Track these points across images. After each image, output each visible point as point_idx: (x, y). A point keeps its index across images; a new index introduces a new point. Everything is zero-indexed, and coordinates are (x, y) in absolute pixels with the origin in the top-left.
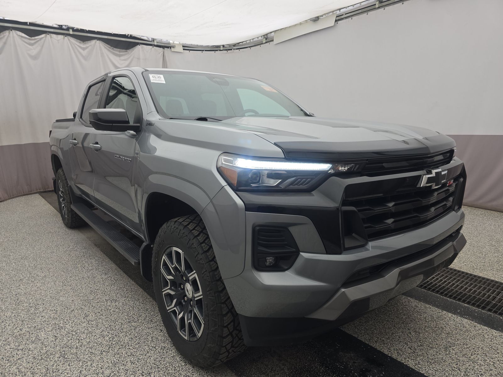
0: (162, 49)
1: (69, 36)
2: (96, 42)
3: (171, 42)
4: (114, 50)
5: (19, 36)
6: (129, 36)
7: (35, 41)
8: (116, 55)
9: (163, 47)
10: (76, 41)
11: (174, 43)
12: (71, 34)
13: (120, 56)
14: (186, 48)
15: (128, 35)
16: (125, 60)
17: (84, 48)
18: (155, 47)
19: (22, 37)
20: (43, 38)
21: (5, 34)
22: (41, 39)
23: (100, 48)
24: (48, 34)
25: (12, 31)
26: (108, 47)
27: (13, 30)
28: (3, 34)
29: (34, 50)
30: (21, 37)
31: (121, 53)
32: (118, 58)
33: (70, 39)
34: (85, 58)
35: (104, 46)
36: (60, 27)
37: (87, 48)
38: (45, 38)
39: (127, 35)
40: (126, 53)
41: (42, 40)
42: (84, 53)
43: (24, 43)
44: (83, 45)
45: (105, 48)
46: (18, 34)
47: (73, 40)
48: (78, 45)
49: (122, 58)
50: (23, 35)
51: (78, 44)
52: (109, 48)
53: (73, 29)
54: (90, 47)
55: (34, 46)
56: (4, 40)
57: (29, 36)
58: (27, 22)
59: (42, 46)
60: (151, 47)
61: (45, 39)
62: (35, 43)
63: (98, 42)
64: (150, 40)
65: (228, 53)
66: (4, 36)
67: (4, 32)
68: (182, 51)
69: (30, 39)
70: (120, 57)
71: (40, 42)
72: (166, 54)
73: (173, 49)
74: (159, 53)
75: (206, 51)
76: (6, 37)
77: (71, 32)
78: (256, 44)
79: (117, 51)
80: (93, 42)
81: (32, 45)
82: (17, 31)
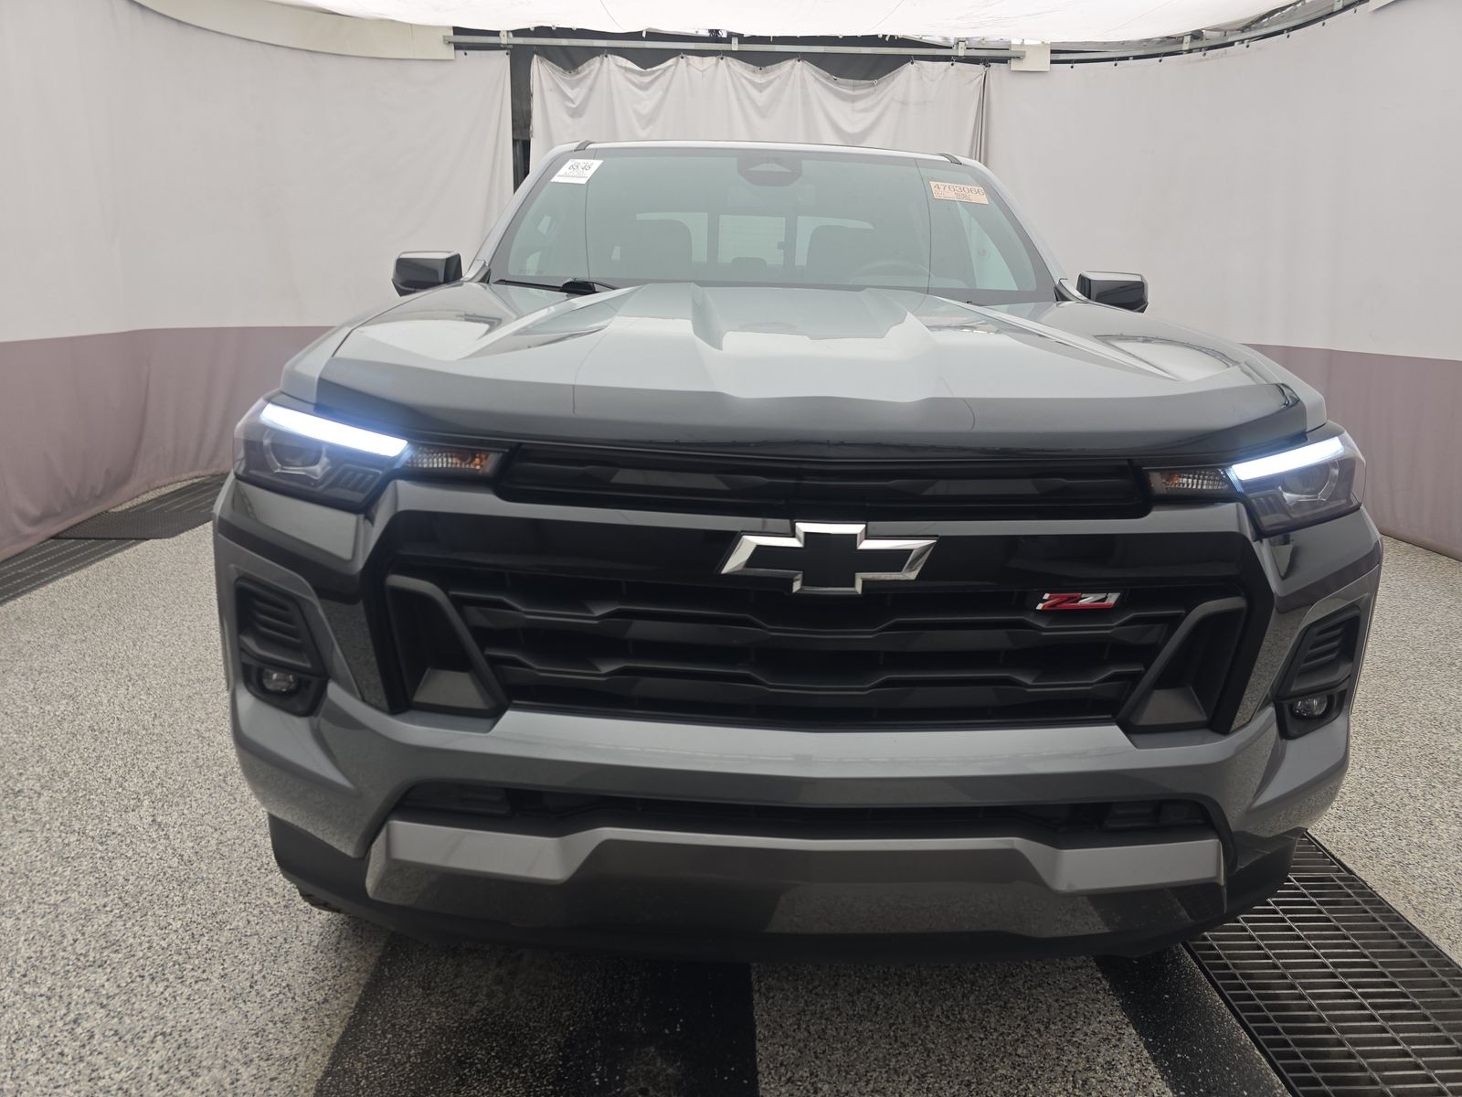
0: (981, 67)
1: (731, 56)
2: (793, 67)
3: (1015, 41)
4: (838, 84)
5: (621, 67)
6: (887, 39)
7: (654, 76)
8: (845, 98)
9: (986, 61)
10: (746, 68)
11: (1022, 44)
12: (735, 51)
13: (853, 99)
14: (1062, 55)
15: (884, 36)
16: (865, 110)
17: (761, 84)
18: (958, 65)
19: (626, 69)
20: (671, 66)
21: (592, 67)
22: (665, 70)
23: (803, 80)
24: (682, 58)
25: (606, 56)
26: (823, 76)
27: (609, 56)
28: (589, 66)
29: (648, 101)
30: (623, 71)
31: (857, 92)
32: (846, 106)
33: (730, 63)
34: (763, 112)
35: (814, 76)
36: (714, 36)
37: (771, 82)
38: (673, 68)
39: (880, 36)
40: (872, 89)
41: (669, 74)
42: (761, 98)
43: (630, 85)
44: (759, 78)
45: (816, 79)
46: (620, 64)
47: (737, 66)
48: (746, 78)
49: (861, 104)
50: (630, 64)
51: (749, 75)
52: (827, 78)
53: (742, 39)
54: (777, 83)
55: (650, 92)
56: (589, 82)
57: (638, 65)
58: (641, 32)
59: (667, 90)
60: (946, 64)
61: (674, 73)
62: (652, 82)
63: (799, 65)
64: (952, 42)
65: (1207, 60)
66: (590, 73)
67: (591, 61)
68: (1046, 65)
69: (641, 74)
70: (853, 101)
71: (661, 79)
72: (992, 82)
73: (1015, 65)
74: (971, 81)
75: (1136, 58)
76: (592, 76)
77: (735, 46)
78: (1309, 19)
79: (846, 86)
80: (787, 65)
81: (644, 87)
82: (617, 57)
